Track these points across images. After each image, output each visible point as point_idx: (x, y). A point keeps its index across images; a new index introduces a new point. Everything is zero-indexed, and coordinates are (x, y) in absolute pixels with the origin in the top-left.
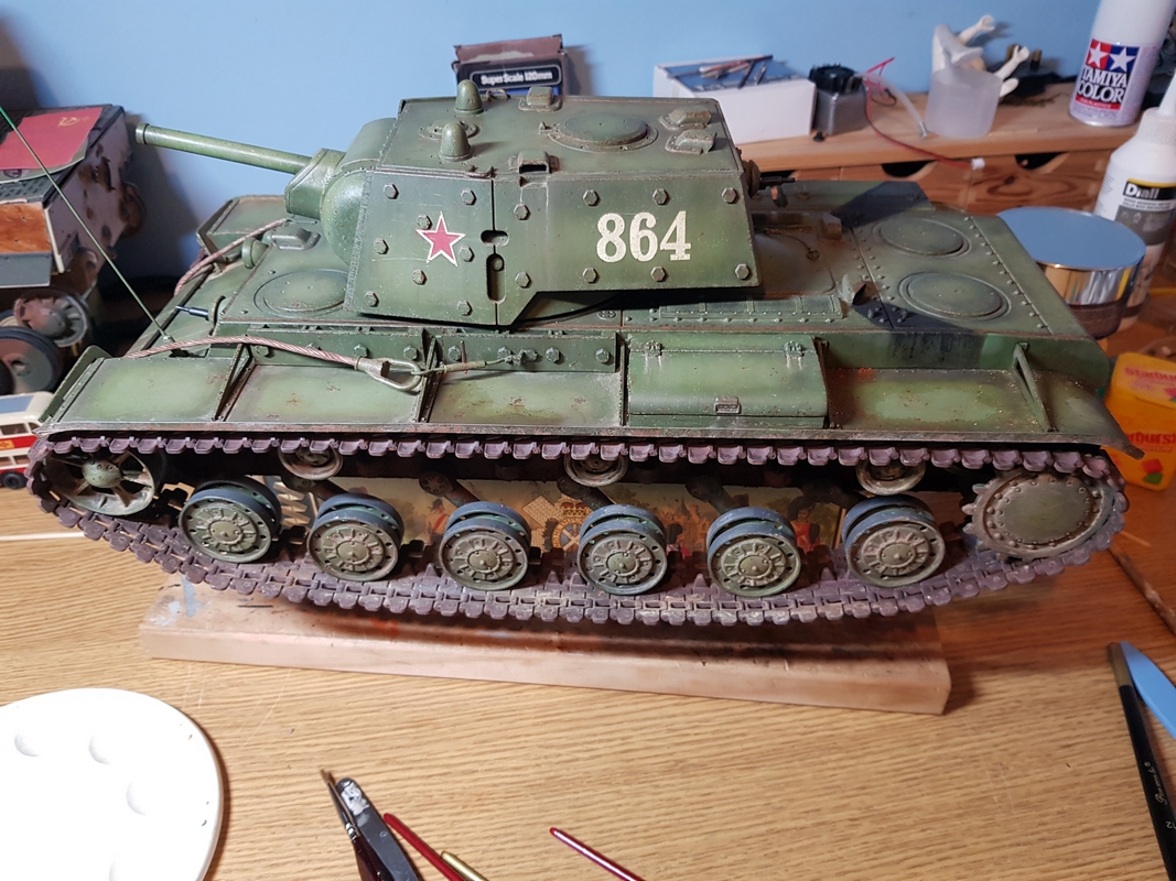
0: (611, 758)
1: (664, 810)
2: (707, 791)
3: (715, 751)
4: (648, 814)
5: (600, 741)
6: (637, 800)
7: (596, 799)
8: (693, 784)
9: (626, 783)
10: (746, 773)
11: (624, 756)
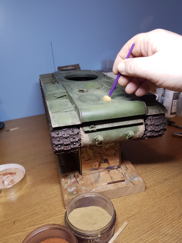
0: (153, 181)
1: (169, 187)
2: (173, 182)
3: (169, 176)
4: (167, 188)
5: (149, 179)
6: (163, 187)
7: (156, 188)
8: (170, 181)
9: (159, 184)
10: (177, 177)
11: (155, 181)
